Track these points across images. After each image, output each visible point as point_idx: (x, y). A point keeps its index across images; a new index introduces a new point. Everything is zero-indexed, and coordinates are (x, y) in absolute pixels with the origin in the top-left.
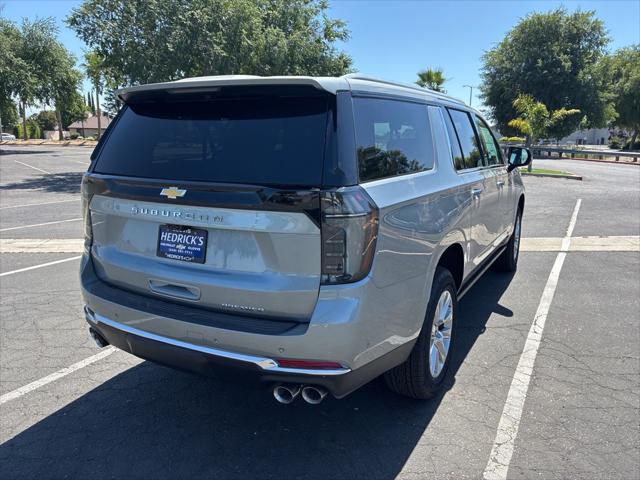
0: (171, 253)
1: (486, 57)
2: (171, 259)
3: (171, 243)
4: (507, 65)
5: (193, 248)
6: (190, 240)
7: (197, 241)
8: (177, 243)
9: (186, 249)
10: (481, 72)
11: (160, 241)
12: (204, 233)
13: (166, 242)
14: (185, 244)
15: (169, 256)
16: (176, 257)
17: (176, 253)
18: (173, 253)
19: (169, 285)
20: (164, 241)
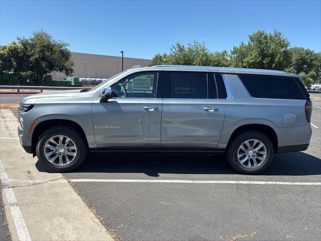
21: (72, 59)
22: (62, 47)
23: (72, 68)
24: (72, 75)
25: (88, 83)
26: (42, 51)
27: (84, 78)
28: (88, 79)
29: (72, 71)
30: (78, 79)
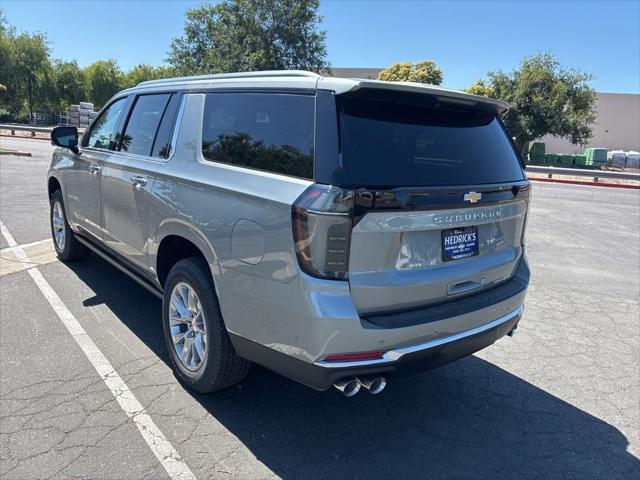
0: (455, 255)
2: (456, 260)
3: (454, 245)
5: (470, 245)
6: (467, 238)
7: (472, 238)
8: (458, 244)
9: (466, 247)
11: (443, 246)
12: (474, 229)
13: (450, 246)
14: (465, 243)
15: (455, 257)
16: (460, 256)
17: (460, 253)
18: (457, 254)
19: (457, 285)
20: (447, 246)
21: (596, 107)
22: (576, 82)
23: (590, 126)
24: (586, 143)
25: (629, 162)
26: (527, 95)
27: (621, 152)
28: (632, 152)
29: (587, 132)
30: (605, 151)
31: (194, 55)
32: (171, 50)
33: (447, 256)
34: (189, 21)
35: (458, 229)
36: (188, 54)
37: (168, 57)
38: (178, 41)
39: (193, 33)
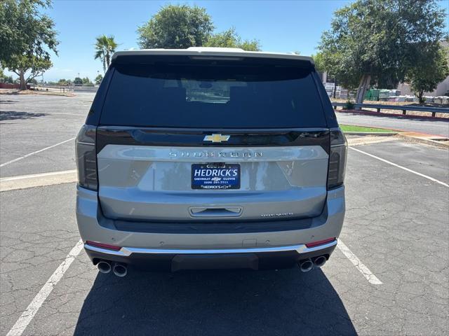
0: (207, 185)
1: (140, 31)
2: (207, 190)
3: (207, 177)
4: (155, 37)
5: (229, 179)
6: (224, 173)
7: (231, 173)
8: (211, 177)
9: (222, 180)
10: (139, 41)
11: (193, 177)
12: (237, 166)
13: (201, 177)
14: (220, 176)
15: (206, 187)
16: (212, 187)
17: (213, 184)
18: (210, 185)
19: (208, 209)
20: (197, 176)
31: (337, 42)
32: (321, 40)
33: (196, 185)
34: (335, 18)
35: (215, 164)
36: (332, 41)
37: (318, 45)
38: (326, 33)
39: (337, 26)
